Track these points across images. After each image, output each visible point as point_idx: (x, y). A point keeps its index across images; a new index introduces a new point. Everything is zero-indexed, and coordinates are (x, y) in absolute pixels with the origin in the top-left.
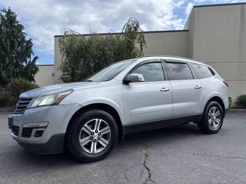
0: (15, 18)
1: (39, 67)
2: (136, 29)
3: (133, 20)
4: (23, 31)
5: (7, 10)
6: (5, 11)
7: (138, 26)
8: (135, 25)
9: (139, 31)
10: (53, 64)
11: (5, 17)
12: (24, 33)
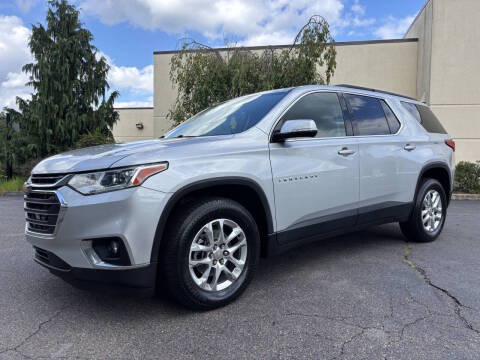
0: (76, 18)
1: (120, 113)
2: (321, 37)
3: (318, 19)
4: (91, 43)
5: (60, 3)
6: (57, 4)
7: (326, 31)
8: (321, 32)
9: (328, 41)
10: (152, 106)
11: (56, 16)
12: (93, 47)
